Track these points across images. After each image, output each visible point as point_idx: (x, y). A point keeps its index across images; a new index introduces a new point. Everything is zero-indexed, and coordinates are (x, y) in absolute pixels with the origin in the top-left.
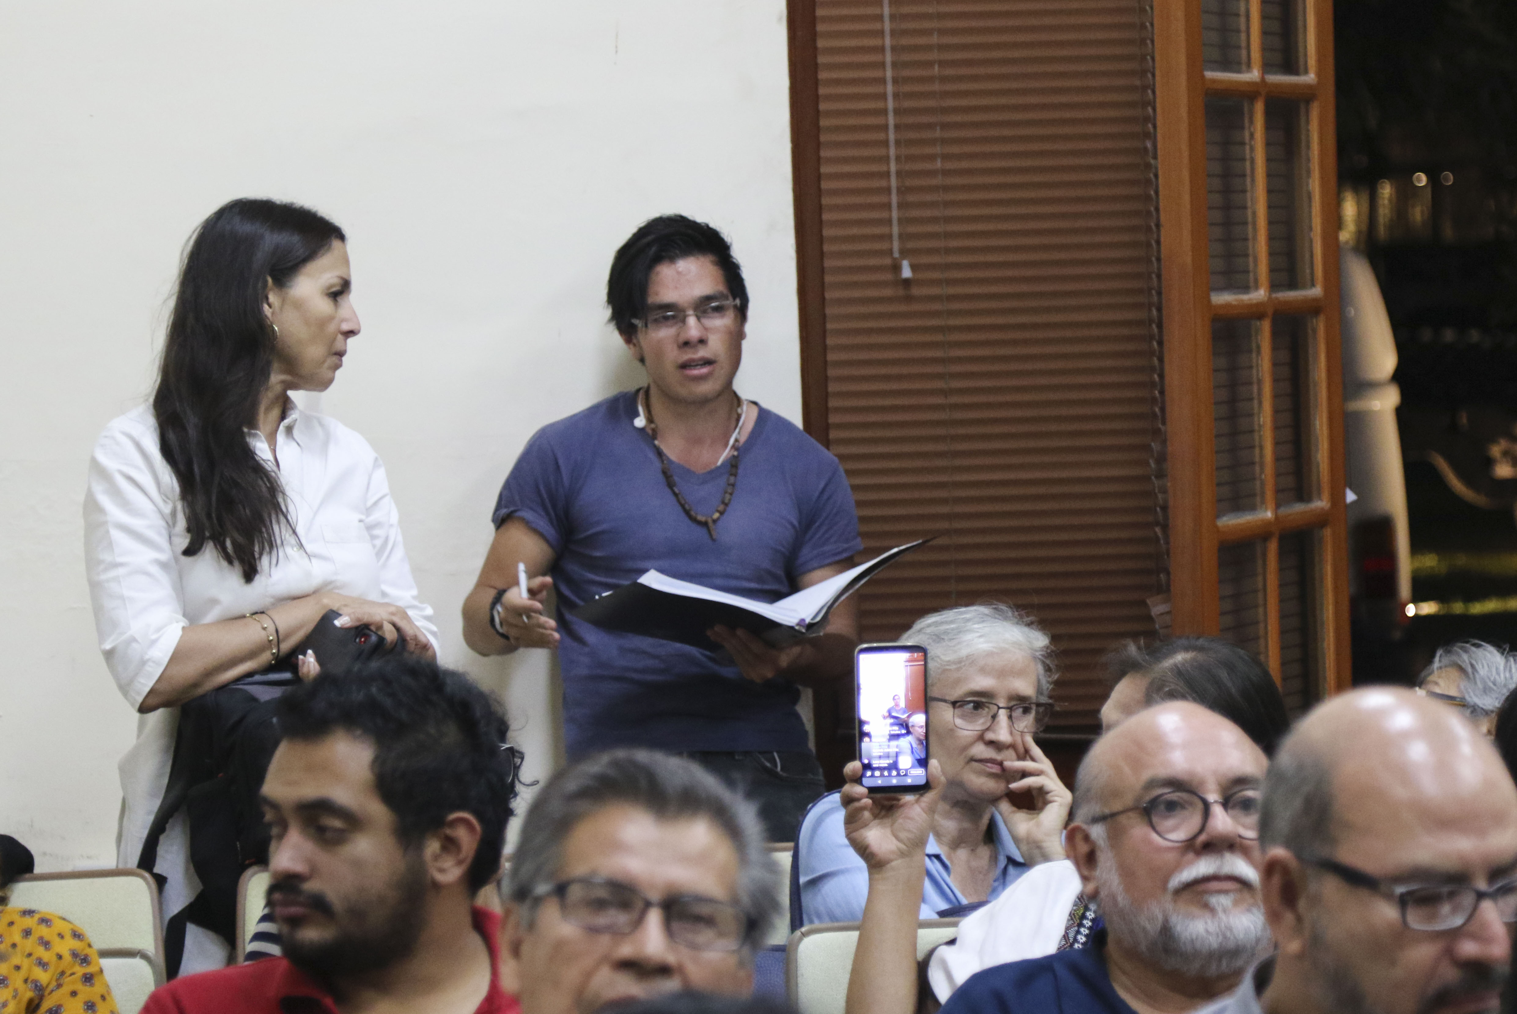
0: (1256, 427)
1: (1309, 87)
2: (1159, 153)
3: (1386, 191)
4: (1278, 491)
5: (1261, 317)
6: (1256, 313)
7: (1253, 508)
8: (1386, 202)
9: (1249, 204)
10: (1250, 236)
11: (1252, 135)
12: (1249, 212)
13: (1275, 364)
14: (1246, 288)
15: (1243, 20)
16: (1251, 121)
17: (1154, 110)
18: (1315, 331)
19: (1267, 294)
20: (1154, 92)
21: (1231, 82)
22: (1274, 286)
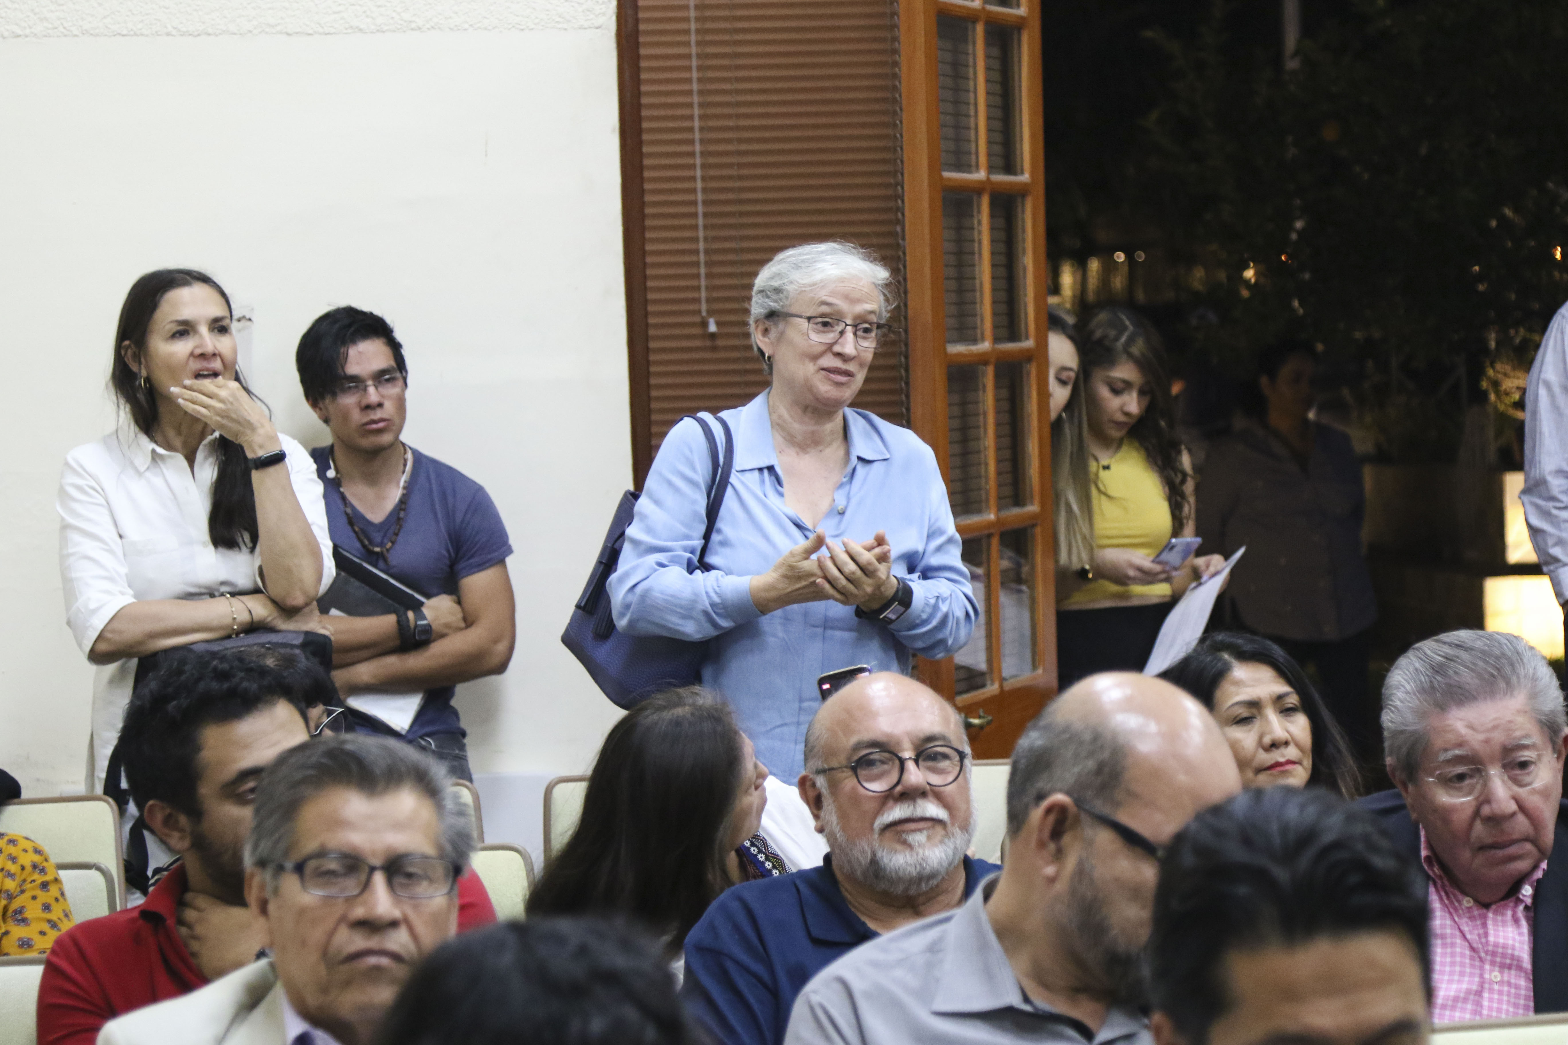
0: (982, 449)
1: (1025, 184)
2: (907, 237)
3: (1094, 265)
4: (1000, 498)
5: (986, 363)
6: (983, 360)
7: (979, 511)
8: (1094, 273)
9: (977, 276)
10: (978, 301)
11: (980, 222)
12: (977, 282)
13: (997, 400)
14: (975, 341)
15: (973, 133)
16: (979, 212)
17: (903, 201)
18: (1029, 374)
19: (991, 345)
20: (903, 188)
21: (962, 180)
22: (997, 340)
